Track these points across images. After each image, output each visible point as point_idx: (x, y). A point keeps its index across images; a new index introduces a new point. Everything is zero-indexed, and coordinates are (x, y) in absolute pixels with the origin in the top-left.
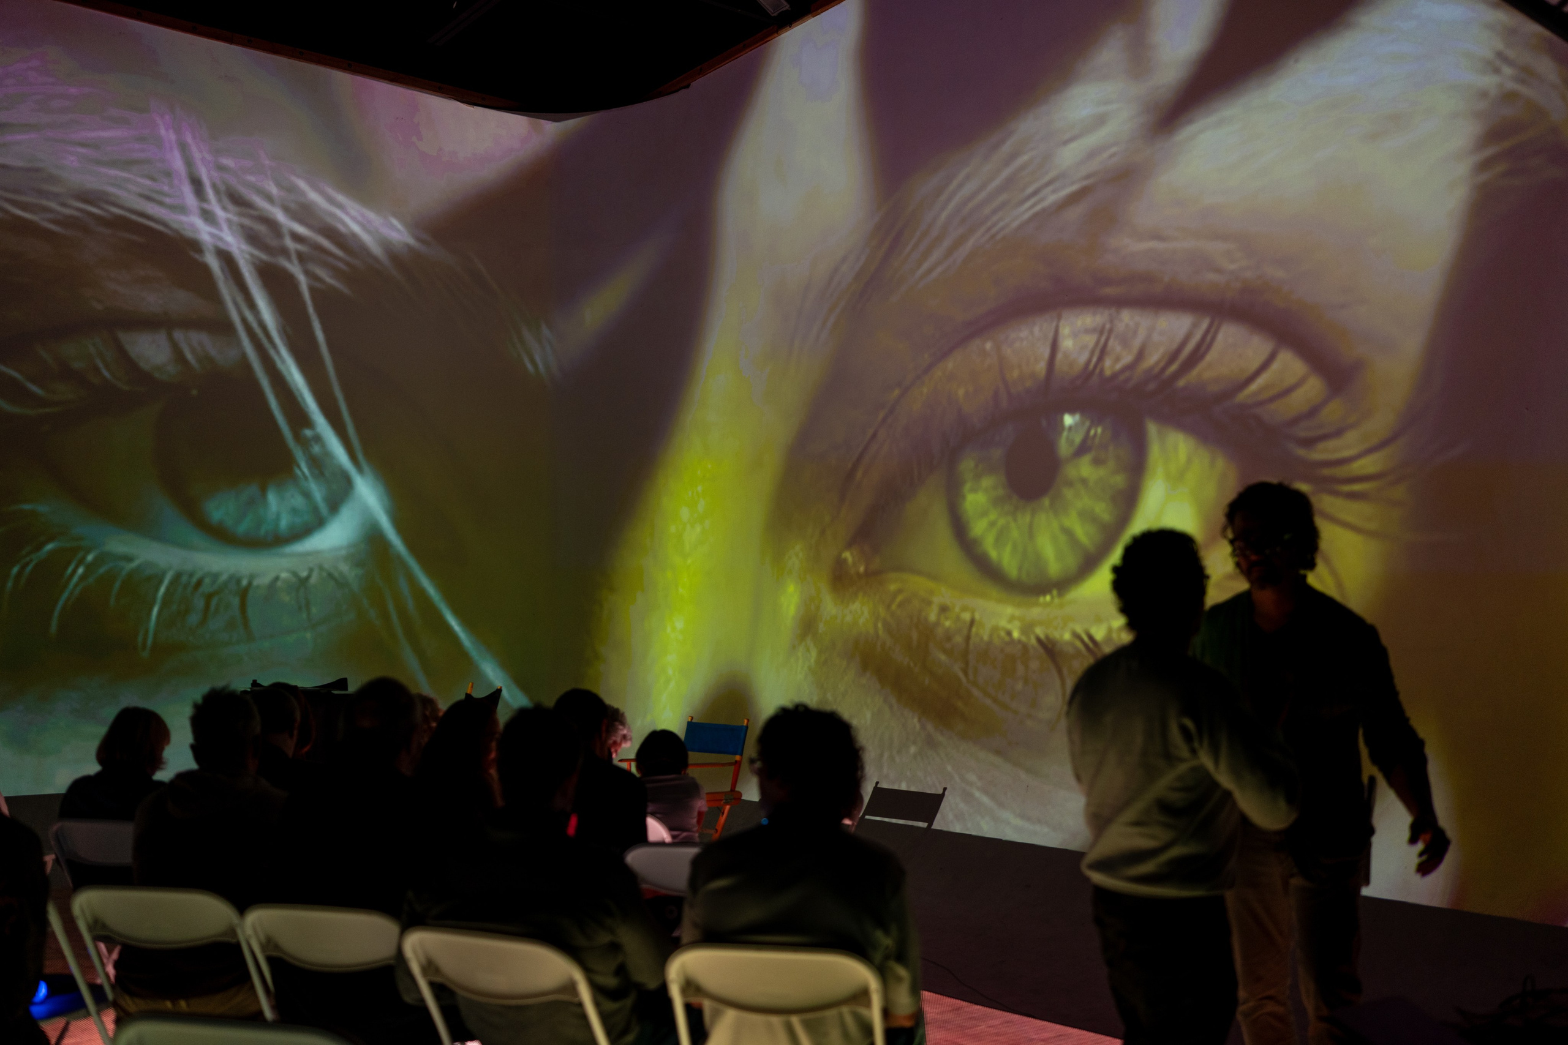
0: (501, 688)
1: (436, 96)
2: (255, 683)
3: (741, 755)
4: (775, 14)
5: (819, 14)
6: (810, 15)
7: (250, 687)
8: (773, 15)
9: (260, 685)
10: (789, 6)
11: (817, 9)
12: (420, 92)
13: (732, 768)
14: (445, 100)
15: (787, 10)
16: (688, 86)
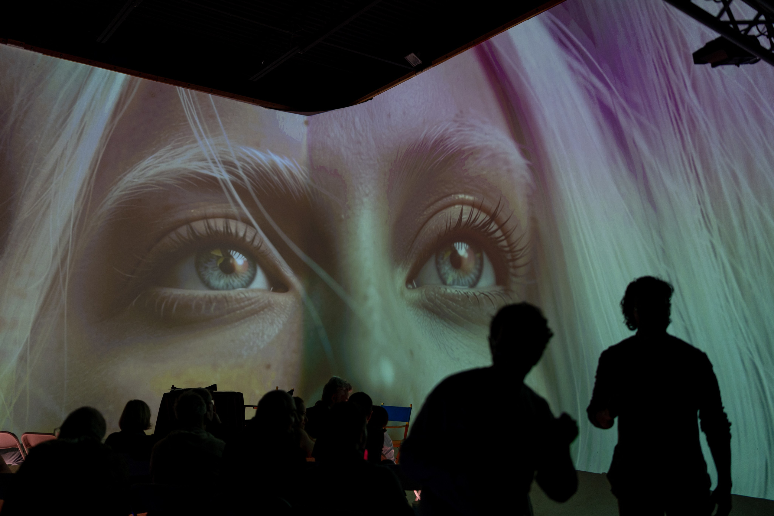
0: (293, 389)
1: (249, 104)
2: (173, 387)
3: (409, 422)
4: (415, 66)
5: (436, 65)
6: (432, 66)
7: (171, 389)
8: (414, 66)
9: (176, 388)
10: (421, 62)
11: (435, 63)
12: (244, 102)
13: (404, 428)
14: (255, 106)
15: (420, 64)
16: (371, 99)
